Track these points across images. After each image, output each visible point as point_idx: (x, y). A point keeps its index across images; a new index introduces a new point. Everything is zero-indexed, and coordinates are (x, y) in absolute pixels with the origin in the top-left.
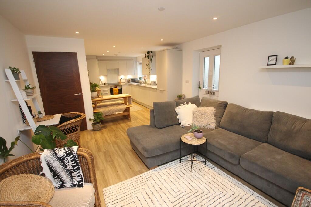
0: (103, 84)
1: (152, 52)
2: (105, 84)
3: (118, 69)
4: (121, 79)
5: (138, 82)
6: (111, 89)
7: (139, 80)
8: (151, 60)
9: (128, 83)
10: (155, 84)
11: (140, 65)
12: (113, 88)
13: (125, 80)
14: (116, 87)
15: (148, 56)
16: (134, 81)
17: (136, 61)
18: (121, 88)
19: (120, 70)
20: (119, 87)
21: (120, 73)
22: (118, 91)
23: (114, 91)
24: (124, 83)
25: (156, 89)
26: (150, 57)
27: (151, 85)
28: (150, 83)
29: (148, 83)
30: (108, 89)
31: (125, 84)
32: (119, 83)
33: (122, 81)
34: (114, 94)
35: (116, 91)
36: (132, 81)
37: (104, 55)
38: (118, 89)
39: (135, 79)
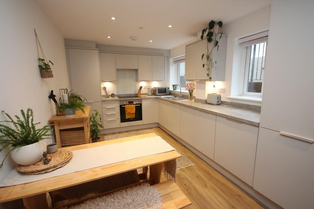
0: (107, 96)
1: (220, 24)
2: (113, 95)
3: (136, 70)
4: (141, 88)
5: (170, 94)
6: (121, 106)
7: (171, 89)
8: (217, 43)
9: (152, 95)
10: (220, 102)
11: (174, 63)
12: (125, 103)
13: (148, 89)
14: (131, 103)
15: (210, 35)
16: (163, 91)
17: (168, 58)
18: (141, 104)
19: (139, 72)
20: (137, 103)
21: (140, 77)
22: (134, 109)
23: (126, 109)
24: (146, 94)
25: (257, 125)
26: (213, 38)
27: (206, 102)
28: (205, 97)
29: (198, 97)
30: (116, 107)
31: (148, 97)
32: (136, 96)
33: (143, 91)
34: (126, 115)
35: (131, 110)
36: (159, 92)
37: (109, 37)
38: (136, 106)
39: (165, 89)
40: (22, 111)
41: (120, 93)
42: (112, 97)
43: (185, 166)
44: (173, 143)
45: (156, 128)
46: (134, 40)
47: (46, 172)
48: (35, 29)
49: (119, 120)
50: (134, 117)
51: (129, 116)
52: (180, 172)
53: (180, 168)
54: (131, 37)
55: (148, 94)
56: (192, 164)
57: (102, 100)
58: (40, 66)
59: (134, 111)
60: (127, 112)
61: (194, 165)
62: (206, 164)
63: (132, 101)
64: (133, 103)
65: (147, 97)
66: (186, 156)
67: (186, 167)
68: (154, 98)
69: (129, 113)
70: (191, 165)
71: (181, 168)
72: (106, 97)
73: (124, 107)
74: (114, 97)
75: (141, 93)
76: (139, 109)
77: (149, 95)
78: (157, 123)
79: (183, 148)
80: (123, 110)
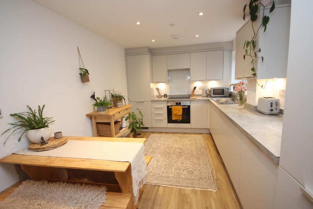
0: (160, 96)
2: (165, 96)
4: (195, 88)
5: (230, 95)
6: (168, 107)
7: (231, 90)
8: (266, 21)
12: (172, 104)
14: (178, 104)
16: (220, 92)
18: (189, 107)
19: (191, 71)
20: (185, 104)
22: (181, 111)
23: (173, 111)
27: (256, 110)
28: (256, 103)
30: (164, 107)
32: (188, 96)
33: (197, 92)
34: (173, 116)
35: (178, 111)
36: (214, 94)
37: (153, 41)
38: (183, 108)
39: (224, 89)
40: (39, 106)
41: (173, 94)
42: (164, 97)
43: (202, 188)
44: (211, 156)
45: (206, 135)
46: (176, 38)
47: (37, 151)
48: (78, 47)
49: (166, 121)
50: (181, 119)
51: (175, 117)
52: (190, 193)
53: (193, 189)
54: (172, 36)
55: (202, 95)
56: (213, 191)
57: (151, 100)
58: (81, 74)
59: (180, 113)
60: (173, 114)
61: (215, 191)
62: (235, 198)
63: (180, 102)
64: (180, 104)
65: (197, 99)
66: (215, 177)
67: (203, 190)
68: (205, 100)
69: (176, 115)
70: (211, 190)
71: (195, 189)
72: (159, 98)
73: (171, 108)
74: (166, 97)
75: (195, 94)
76: (187, 111)
77: (203, 97)
78: (208, 129)
79: (220, 166)
80: (169, 110)
